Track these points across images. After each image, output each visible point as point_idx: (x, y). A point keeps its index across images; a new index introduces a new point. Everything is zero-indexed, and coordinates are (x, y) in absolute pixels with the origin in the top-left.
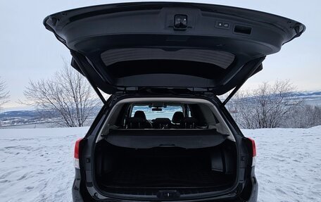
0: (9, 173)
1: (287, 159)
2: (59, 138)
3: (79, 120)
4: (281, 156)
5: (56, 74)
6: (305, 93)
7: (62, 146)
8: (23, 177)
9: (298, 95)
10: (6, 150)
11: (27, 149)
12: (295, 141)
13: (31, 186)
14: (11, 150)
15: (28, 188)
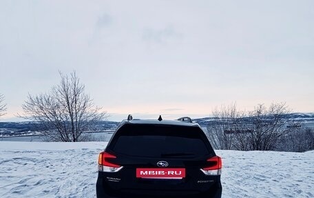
0: (26, 180)
1: (267, 179)
2: (59, 152)
3: (74, 136)
4: (263, 177)
5: (54, 89)
6: (310, 115)
7: (63, 159)
8: (38, 183)
9: (302, 117)
10: (15, 161)
11: (33, 160)
12: (282, 163)
13: (47, 190)
14: (20, 161)
15: (45, 191)
